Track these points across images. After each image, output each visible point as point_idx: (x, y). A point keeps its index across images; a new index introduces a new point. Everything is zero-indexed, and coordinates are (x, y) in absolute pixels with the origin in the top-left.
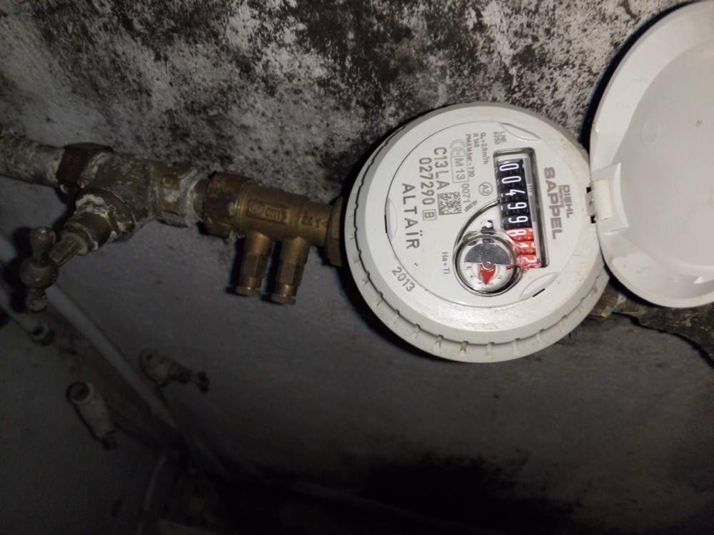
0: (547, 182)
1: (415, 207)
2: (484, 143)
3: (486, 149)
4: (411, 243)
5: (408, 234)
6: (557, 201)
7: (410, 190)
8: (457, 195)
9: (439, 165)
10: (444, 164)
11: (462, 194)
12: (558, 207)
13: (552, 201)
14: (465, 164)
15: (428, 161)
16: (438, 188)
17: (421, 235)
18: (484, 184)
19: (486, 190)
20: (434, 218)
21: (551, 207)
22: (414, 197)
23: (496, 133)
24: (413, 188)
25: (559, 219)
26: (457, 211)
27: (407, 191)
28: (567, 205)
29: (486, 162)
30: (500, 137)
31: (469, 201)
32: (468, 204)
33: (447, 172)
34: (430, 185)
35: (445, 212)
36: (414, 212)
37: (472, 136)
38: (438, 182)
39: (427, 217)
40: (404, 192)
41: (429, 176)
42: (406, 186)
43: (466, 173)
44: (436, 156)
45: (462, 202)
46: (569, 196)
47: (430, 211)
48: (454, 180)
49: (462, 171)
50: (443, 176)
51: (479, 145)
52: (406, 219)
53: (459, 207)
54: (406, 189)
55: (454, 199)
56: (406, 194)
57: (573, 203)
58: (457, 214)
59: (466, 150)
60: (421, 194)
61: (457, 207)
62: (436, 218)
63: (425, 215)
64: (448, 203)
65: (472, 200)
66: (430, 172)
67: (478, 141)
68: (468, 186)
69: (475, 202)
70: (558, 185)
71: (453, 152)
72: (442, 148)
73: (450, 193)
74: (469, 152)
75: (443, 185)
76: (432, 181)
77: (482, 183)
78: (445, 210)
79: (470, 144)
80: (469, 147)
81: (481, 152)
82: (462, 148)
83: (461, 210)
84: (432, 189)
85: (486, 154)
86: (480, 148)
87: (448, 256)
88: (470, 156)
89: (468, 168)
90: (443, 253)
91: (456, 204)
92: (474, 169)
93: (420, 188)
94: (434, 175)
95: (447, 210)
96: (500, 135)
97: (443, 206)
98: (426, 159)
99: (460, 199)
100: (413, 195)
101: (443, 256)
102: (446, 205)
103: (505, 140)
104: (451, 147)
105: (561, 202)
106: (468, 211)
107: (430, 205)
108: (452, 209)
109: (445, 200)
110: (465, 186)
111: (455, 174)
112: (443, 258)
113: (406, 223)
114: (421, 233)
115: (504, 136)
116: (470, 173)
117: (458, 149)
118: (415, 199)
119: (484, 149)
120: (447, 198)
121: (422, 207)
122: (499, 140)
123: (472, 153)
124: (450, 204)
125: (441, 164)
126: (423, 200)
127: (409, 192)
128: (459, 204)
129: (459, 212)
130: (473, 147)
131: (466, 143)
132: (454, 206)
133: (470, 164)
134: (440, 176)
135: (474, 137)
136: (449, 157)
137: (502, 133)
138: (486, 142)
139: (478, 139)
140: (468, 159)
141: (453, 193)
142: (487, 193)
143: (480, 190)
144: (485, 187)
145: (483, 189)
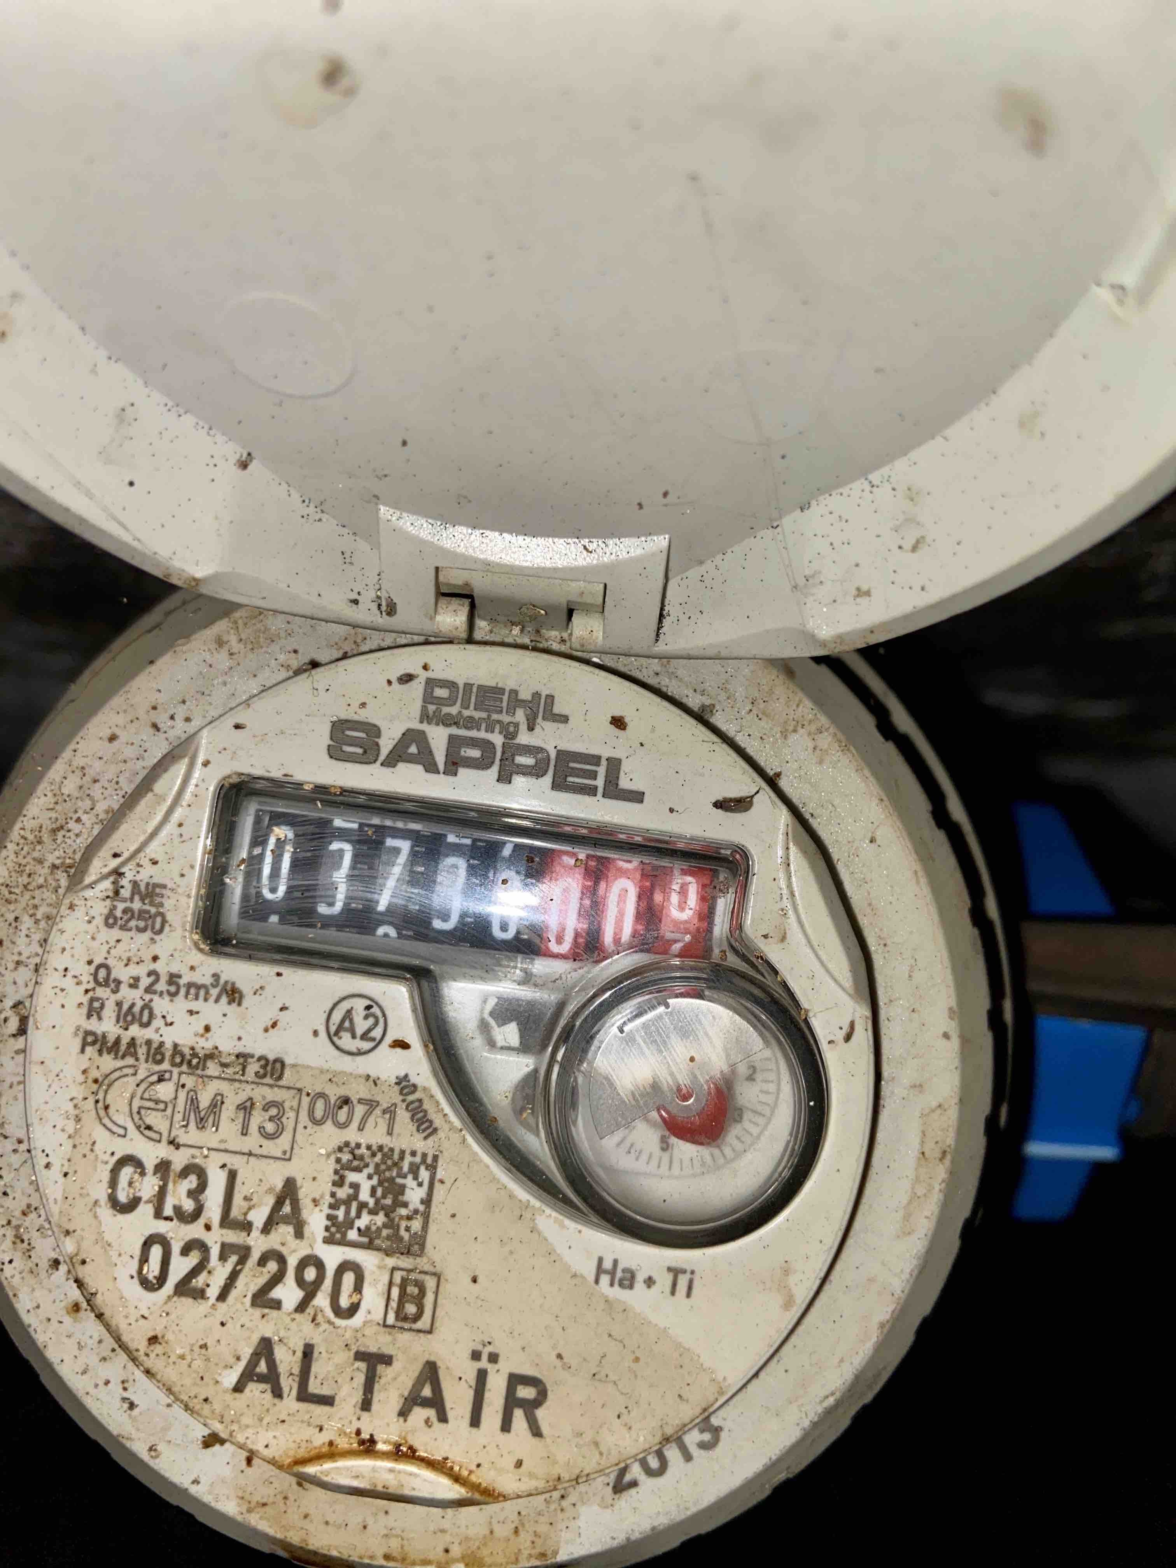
0: (391, 762)
1: (360, 1356)
2: (145, 982)
3: (173, 978)
4: (518, 1414)
5: (475, 1421)
6: (487, 746)
7: (272, 1365)
8: (351, 1159)
9: (188, 1205)
10: (192, 1182)
11: (351, 1135)
12: (511, 750)
13: (482, 764)
14: (216, 1086)
15: (156, 1252)
16: (299, 1234)
17: (494, 1358)
18: (333, 1029)
19: (361, 1026)
20: (430, 1283)
21: (504, 778)
22: (308, 1353)
23: (110, 920)
24: (265, 1348)
25: (564, 756)
26: (424, 1174)
27: (272, 1379)
28: (511, 711)
29: (233, 994)
30: (137, 905)
31: (390, 1112)
32: (403, 1116)
33: (232, 1176)
34: (272, 1266)
35: (416, 1225)
36: (381, 1368)
37: (93, 1025)
38: (267, 1229)
39: (417, 1317)
40: (278, 1393)
41: (234, 1259)
42: (248, 1376)
43: (263, 1093)
44: (145, 1210)
45: (386, 1141)
46: (475, 690)
47: (395, 1292)
48: (279, 1155)
49: (245, 1108)
50: (246, 1198)
51: (147, 1006)
52: (403, 1413)
53: (408, 1159)
54: (262, 1379)
55: (366, 1171)
56: (289, 1385)
57: (510, 684)
58: (439, 1176)
59: (157, 1068)
60: (303, 1319)
61: (406, 1168)
62: (434, 1274)
63: (405, 1319)
64: (377, 1202)
65: (389, 1096)
66: (215, 1252)
67: (125, 1007)
68: (322, 1095)
69: (405, 1085)
70: (416, 725)
71: (149, 1128)
72: (115, 1172)
73: (334, 1184)
74: (168, 1054)
75: (287, 1209)
76: (255, 1255)
77: (323, 1034)
78: (408, 1229)
79: (132, 1042)
80: (142, 1051)
81: (181, 1004)
82: (138, 1085)
83: (424, 1156)
84: (292, 1262)
85: (198, 987)
86: (161, 1005)
87: (616, 1262)
88: (188, 1057)
89: (237, 1077)
90: (597, 1281)
91: (389, 1169)
92: (252, 1056)
93: (274, 1313)
94: (233, 1237)
95: (409, 1218)
96: (124, 900)
97: (385, 1232)
98: (144, 1259)
99: (374, 1148)
100: (299, 1354)
101: (612, 1285)
102: (387, 1215)
103: (156, 886)
104: (122, 1132)
105: (493, 732)
106: (438, 1122)
107: (366, 1286)
108: (407, 1191)
109: (358, 1216)
110: (319, 1113)
111: (253, 1141)
112: (621, 1285)
113: (420, 1414)
114: (485, 1357)
115: (135, 884)
116: (264, 1076)
117: (136, 1103)
118: (320, 1348)
119: (173, 989)
120: (354, 1205)
121: (365, 1323)
122: (148, 912)
123: (176, 1046)
124: (384, 1197)
125: (191, 1194)
126: (330, 1314)
127: (282, 1369)
128: (396, 1157)
129: (432, 1168)
130: (148, 1033)
131: (119, 1063)
132: (399, 1181)
133: (225, 1065)
134: (246, 1214)
135: (100, 1018)
136: (163, 1151)
137: (117, 893)
138: (141, 971)
139: (119, 1004)
140: (197, 1067)
141: (336, 1172)
142: (376, 1023)
143: (355, 1050)
144: (347, 1024)
145: (354, 1037)
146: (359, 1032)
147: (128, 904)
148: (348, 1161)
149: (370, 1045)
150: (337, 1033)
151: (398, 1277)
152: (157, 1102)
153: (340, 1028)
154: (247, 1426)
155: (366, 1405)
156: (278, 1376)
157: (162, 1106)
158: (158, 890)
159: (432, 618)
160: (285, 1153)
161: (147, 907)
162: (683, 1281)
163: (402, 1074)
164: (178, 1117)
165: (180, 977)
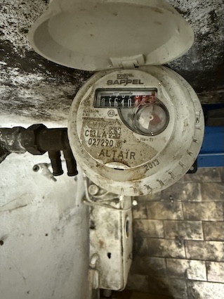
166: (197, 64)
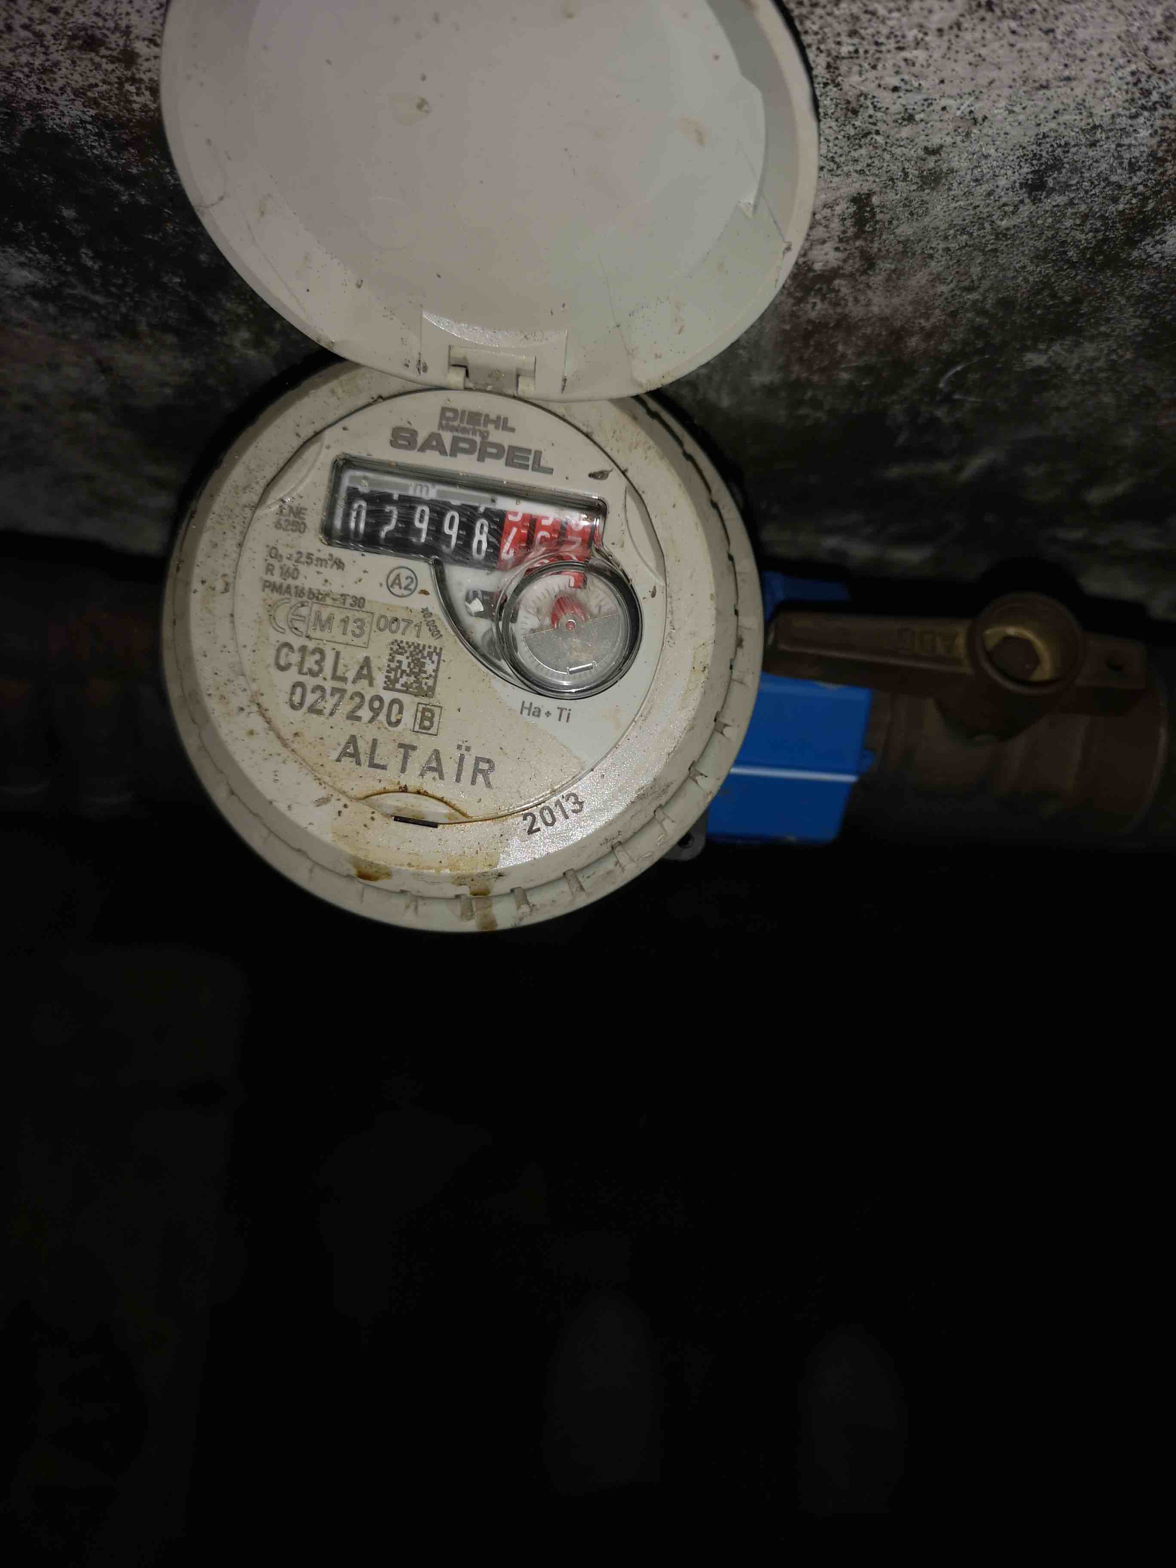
0: (422, 449)
1: (401, 746)
2: (295, 556)
3: (309, 556)
4: (480, 778)
5: (458, 780)
6: (472, 442)
7: (356, 748)
8: (398, 648)
9: (316, 668)
10: (317, 657)
11: (398, 637)
12: (485, 444)
13: (470, 452)
14: (330, 610)
15: (299, 690)
16: (371, 684)
17: (468, 749)
18: (390, 583)
19: (404, 583)
20: (437, 711)
21: (481, 459)
22: (375, 742)
23: (278, 525)
24: (353, 740)
25: (512, 448)
26: (435, 657)
27: (355, 755)
28: (485, 425)
29: (339, 564)
30: (292, 518)
31: (418, 626)
32: (425, 628)
33: (338, 654)
34: (357, 700)
35: (430, 682)
36: (410, 752)
37: (269, 577)
38: (354, 682)
39: (430, 728)
40: (359, 763)
41: (337, 696)
42: (344, 754)
43: (354, 614)
44: (294, 669)
45: (416, 640)
46: (467, 414)
47: (419, 715)
48: (362, 645)
49: (345, 621)
50: (345, 666)
51: (296, 569)
52: (422, 775)
53: (427, 650)
54: (351, 755)
55: (406, 655)
56: (364, 759)
57: (485, 411)
58: (442, 658)
59: (300, 599)
60: (373, 727)
61: (426, 653)
62: (440, 707)
63: (424, 728)
64: (411, 670)
65: (418, 618)
66: (328, 691)
67: (285, 570)
68: (383, 616)
69: (426, 612)
70: (435, 429)
71: (296, 629)
72: (279, 651)
73: (389, 660)
74: (306, 594)
75: (365, 672)
76: (349, 694)
77: (385, 586)
78: (426, 684)
79: (289, 587)
80: (293, 591)
81: (313, 568)
82: (291, 608)
83: (435, 648)
84: (367, 698)
85: (322, 560)
86: (302, 568)
87: (531, 704)
88: (317, 595)
89: (342, 606)
90: (521, 713)
91: (417, 654)
92: (348, 595)
93: (357, 723)
94: (338, 685)
95: (427, 678)
96: (285, 516)
97: (414, 685)
98: (293, 693)
99: (410, 644)
100: (370, 743)
101: (529, 715)
102: (415, 677)
103: (302, 509)
104: (282, 631)
105: (475, 435)
106: (442, 633)
107: (404, 712)
108: (426, 665)
109: (401, 677)
110: (382, 625)
111: (349, 637)
112: (533, 715)
113: (430, 775)
114: (464, 748)
115: (291, 508)
116: (355, 606)
117: (290, 616)
118: (380, 740)
119: (309, 561)
120: (399, 671)
121: (404, 729)
122: (298, 522)
123: (310, 589)
124: (414, 668)
125: (317, 662)
126: (387, 725)
127: (361, 750)
128: (421, 647)
129: (439, 655)
130: (297, 583)
131: (282, 597)
132: (422, 660)
133: (334, 599)
134: (344, 673)
135: (272, 574)
136: (303, 641)
137: (281, 511)
138: (293, 551)
139: (281, 568)
140: (321, 600)
141: (390, 655)
142: (412, 582)
143: (400, 594)
144: (397, 582)
145: (400, 588)
146: (403, 585)
147: (287, 518)
148: (397, 650)
149: (409, 592)
150: (392, 586)
151: (420, 709)
152: (301, 616)
153: (394, 583)
154: (342, 779)
155: (403, 770)
156: (359, 754)
157: (302, 619)
158: (303, 511)
159: (445, 376)
160: (365, 643)
161: (297, 520)
162: (565, 714)
163: (425, 607)
164: (311, 624)
165: (312, 554)
166: (770, 391)
